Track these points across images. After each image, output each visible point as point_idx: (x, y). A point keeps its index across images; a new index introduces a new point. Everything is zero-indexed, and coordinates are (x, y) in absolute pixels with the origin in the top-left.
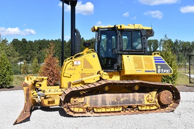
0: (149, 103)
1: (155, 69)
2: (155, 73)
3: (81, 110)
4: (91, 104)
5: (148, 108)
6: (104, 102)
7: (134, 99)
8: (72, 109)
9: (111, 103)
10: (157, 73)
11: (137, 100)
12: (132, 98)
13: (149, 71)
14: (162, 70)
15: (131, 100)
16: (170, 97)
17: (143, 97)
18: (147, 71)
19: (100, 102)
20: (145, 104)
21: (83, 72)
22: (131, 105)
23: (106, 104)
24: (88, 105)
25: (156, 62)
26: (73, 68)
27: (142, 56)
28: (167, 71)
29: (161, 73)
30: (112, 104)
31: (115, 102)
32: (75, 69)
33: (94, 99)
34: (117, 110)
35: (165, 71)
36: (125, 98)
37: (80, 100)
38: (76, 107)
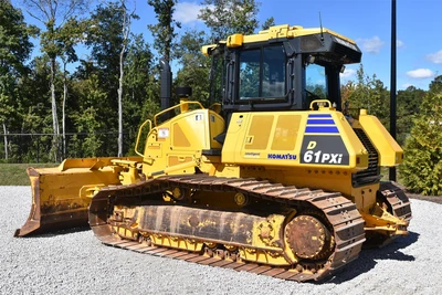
0: (263, 246)
1: (297, 151)
2: (296, 163)
3: (129, 234)
4: (143, 223)
5: (262, 258)
6: (166, 223)
7: (228, 228)
8: (116, 228)
9: (178, 228)
10: (302, 161)
11: (235, 231)
12: (223, 224)
13: (279, 157)
14: (318, 154)
15: (222, 229)
16: (314, 238)
17: (250, 227)
18: (274, 156)
19: (159, 222)
20: (253, 246)
21: (172, 153)
22: (220, 241)
23: (168, 230)
24: (139, 227)
25: (308, 130)
26: (156, 144)
27: (276, 114)
28: (334, 157)
29: (313, 162)
30: (181, 232)
31: (187, 227)
32: (158, 147)
33: (150, 213)
34: (191, 247)
35: (326, 157)
36: (208, 222)
37: (129, 213)
38: (121, 226)
